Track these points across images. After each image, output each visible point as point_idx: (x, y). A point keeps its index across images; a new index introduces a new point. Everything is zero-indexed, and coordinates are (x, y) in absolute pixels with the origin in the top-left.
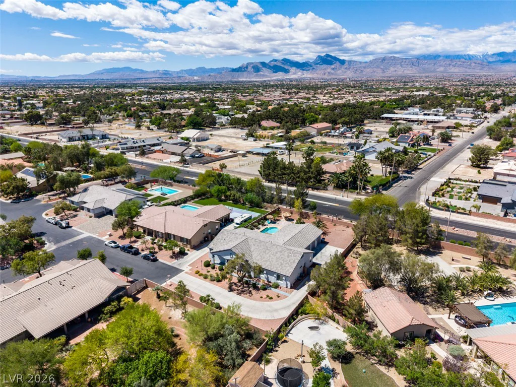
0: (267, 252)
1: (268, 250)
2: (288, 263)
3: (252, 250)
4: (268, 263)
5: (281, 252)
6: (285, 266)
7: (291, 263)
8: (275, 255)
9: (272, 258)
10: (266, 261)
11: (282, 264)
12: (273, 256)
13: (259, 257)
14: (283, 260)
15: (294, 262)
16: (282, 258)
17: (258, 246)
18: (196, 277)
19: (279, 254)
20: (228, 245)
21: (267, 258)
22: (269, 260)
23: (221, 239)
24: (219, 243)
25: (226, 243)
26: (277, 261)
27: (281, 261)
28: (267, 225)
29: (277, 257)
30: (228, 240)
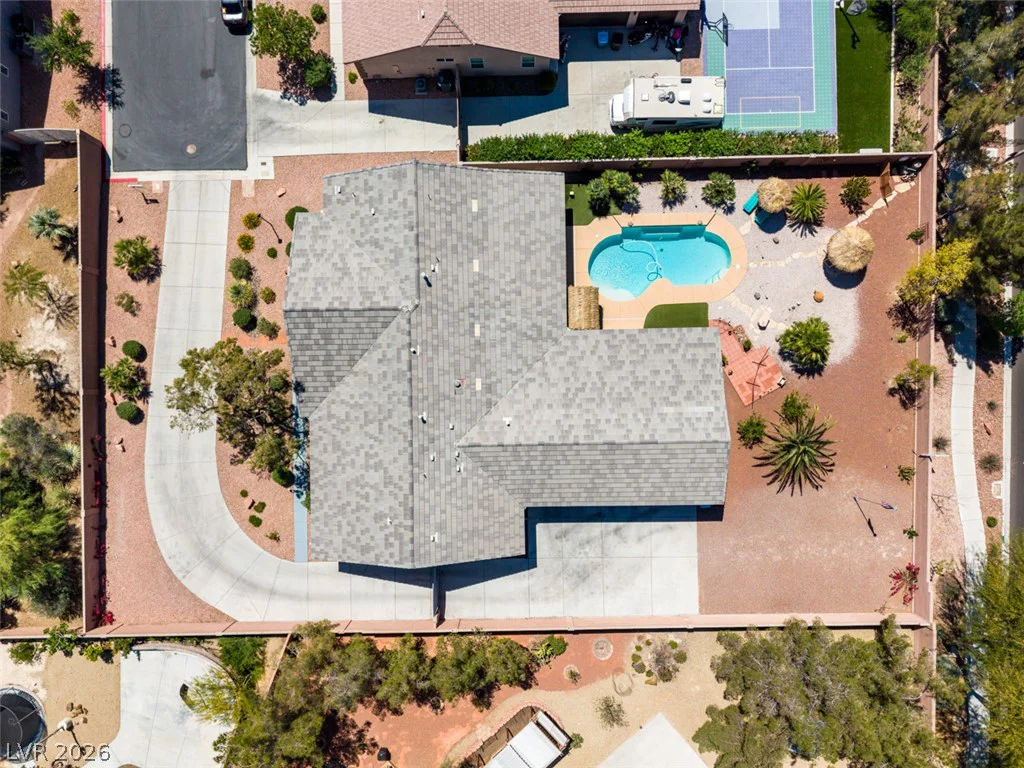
0: (373, 428)
1: (380, 430)
2: (353, 532)
3: (361, 365)
4: (330, 459)
5: (388, 481)
6: (340, 526)
7: (358, 539)
8: (367, 467)
9: (353, 463)
10: (337, 446)
11: (342, 510)
12: (360, 460)
13: (339, 411)
14: (359, 508)
15: (365, 549)
16: (366, 497)
17: (385, 374)
18: (230, 238)
19: (376, 477)
20: (357, 249)
21: (348, 443)
22: (345, 453)
23: (370, 201)
24: (351, 206)
25: (362, 235)
26: (348, 485)
27: (354, 500)
28: (730, 210)
29: (362, 476)
30: (376, 231)
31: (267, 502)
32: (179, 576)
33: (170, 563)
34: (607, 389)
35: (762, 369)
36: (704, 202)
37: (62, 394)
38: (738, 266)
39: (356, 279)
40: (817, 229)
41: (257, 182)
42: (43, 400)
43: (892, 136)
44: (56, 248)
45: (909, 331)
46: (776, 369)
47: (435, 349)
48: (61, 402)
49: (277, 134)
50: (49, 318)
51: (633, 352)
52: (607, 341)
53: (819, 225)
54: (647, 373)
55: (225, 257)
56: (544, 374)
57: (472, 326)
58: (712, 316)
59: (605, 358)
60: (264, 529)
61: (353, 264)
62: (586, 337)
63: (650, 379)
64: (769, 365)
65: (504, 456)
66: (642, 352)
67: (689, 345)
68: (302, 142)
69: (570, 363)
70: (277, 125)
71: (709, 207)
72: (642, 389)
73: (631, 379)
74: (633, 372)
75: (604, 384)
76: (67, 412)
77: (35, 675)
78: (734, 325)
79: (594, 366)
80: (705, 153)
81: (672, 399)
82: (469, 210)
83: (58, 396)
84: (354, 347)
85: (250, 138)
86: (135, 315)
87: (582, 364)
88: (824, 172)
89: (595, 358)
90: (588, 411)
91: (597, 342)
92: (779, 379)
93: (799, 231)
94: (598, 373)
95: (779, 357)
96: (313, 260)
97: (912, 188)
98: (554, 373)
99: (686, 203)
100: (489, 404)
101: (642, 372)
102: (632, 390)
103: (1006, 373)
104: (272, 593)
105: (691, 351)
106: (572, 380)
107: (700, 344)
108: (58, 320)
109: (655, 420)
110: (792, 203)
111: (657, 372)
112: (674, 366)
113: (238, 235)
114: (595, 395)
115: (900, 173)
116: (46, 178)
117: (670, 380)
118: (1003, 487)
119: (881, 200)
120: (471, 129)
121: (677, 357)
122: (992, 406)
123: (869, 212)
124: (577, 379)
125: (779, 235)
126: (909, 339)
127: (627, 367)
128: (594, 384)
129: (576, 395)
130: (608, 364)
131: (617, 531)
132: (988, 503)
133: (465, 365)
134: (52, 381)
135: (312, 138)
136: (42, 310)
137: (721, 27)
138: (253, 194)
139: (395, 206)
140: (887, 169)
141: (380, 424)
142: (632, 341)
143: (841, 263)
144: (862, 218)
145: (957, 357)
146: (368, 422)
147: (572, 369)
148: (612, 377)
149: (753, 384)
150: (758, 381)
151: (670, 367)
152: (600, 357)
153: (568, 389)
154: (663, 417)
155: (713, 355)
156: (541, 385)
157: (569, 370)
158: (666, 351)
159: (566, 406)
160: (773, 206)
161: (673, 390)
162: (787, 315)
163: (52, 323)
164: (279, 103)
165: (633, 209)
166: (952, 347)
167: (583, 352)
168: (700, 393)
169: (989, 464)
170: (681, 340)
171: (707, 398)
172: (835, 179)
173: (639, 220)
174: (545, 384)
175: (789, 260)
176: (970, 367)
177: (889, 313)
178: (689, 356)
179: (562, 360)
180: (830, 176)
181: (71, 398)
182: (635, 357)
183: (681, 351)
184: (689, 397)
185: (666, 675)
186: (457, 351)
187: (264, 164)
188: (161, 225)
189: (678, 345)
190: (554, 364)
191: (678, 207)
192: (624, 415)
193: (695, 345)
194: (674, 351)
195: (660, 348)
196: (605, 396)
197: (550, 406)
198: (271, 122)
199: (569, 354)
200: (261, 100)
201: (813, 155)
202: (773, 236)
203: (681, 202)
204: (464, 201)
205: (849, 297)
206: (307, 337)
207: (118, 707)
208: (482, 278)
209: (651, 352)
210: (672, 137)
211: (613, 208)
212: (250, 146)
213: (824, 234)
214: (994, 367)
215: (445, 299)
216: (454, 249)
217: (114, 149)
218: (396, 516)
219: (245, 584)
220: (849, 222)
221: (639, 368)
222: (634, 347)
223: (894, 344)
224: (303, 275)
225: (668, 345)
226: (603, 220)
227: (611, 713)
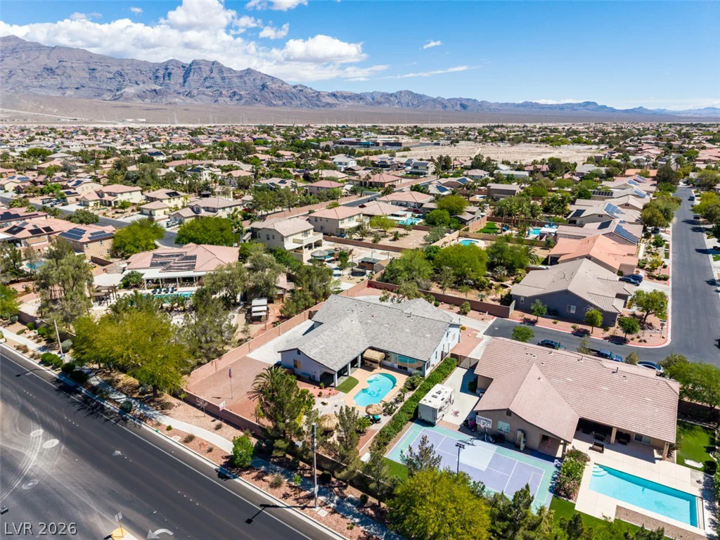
41: (477, 334)
57: (389, 324)
63: (335, 350)
66: (346, 353)
67: (337, 362)
72: (334, 347)
74: (341, 348)
75: (344, 342)
79: (353, 344)
81: (324, 349)
85: (494, 337)
86: (448, 308)
87: (355, 343)
89: (355, 346)
90: (339, 334)
91: (360, 348)
94: (349, 343)
100: (361, 322)
101: (339, 350)
102: (336, 345)
105: (335, 362)
109: (322, 342)
111: (336, 352)
130: (350, 346)
133: (377, 319)
138: (473, 332)
153: (350, 336)
154: (321, 344)
156: (357, 333)
157: (356, 339)
159: (346, 333)
161: (326, 351)
167: (359, 345)
168: (319, 355)
169: (189, 439)
170: (341, 362)
182: (346, 351)
186: (383, 319)
187: (482, 336)
193: (336, 364)
204: (431, 333)
208: (403, 331)
212: (491, 336)
215: (401, 320)
217: (504, 319)
221: (342, 350)
227: (244, 332)
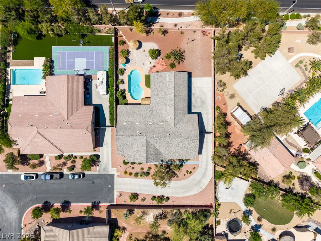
0: (171, 145)
1: (171, 144)
2: (192, 150)
3: (157, 148)
4: (177, 155)
5: (181, 142)
6: (191, 153)
7: (194, 149)
8: (178, 147)
9: (178, 150)
10: (174, 153)
11: (188, 152)
12: (177, 148)
13: (167, 153)
14: (187, 148)
15: (196, 147)
16: (185, 147)
17: (160, 143)
18: (129, 178)
19: (181, 145)
20: (133, 148)
21: (174, 151)
22: (176, 151)
23: (124, 145)
24: (124, 150)
25: (130, 147)
26: (182, 151)
27: (185, 150)
28: (125, 69)
29: (180, 148)
30: (130, 144)
31: (186, 170)
32: (202, 189)
33: (200, 191)
34: (163, 97)
35: (159, 63)
36: (123, 75)
37: (163, 214)
38: (137, 68)
39: (140, 148)
40: (129, 51)
41: (117, 172)
42: (164, 218)
43: (110, 35)
44: (131, 215)
45: (151, 32)
46: (159, 60)
47: (154, 132)
48: (164, 214)
49: (107, 167)
50: (146, 217)
51: (155, 91)
52: (153, 96)
53: (128, 50)
54: (160, 88)
55: (134, 179)
56: (160, 110)
57: (149, 125)
58: (148, 74)
59: (157, 97)
60: (192, 170)
61: (136, 149)
62: (152, 101)
63: (161, 87)
64: (158, 62)
65: (177, 118)
66: (156, 89)
67: (154, 79)
68: (109, 162)
69: (158, 104)
70: (105, 167)
71: (124, 74)
72: (163, 89)
73: (161, 92)
74: (160, 91)
75: (162, 97)
76: (167, 213)
77: (223, 221)
78: (150, 69)
79: (158, 99)
80: (113, 75)
81: (165, 83)
82: (126, 125)
83: (163, 215)
84: (154, 149)
85: (108, 173)
86: (146, 199)
87: (158, 101)
88: (117, 49)
89: (156, 99)
90: (168, 101)
91: (153, 98)
92: (161, 60)
93: (130, 55)
94: (160, 98)
95: (157, 60)
96: (136, 157)
97: (121, 30)
98: (160, 108)
99: (123, 79)
100: (166, 121)
101: (160, 89)
102: (163, 91)
103: (161, 11)
104: (206, 169)
105: (155, 79)
106: (161, 104)
107: (154, 77)
108: (147, 215)
109: (170, 87)
110: (124, 56)
111: (160, 86)
112: (158, 82)
113: (129, 176)
114: (164, 99)
115: (118, 33)
116: (116, 218)
117: (161, 84)
118: (185, 12)
119: (123, 37)
120: (106, 125)
121: (157, 82)
122: (168, 14)
123: (126, 40)
124: (161, 103)
125: (130, 59)
126: (153, 32)
127: (158, 92)
128: (162, 99)
129: (164, 103)
130: (158, 96)
131: (193, 95)
132: (189, 15)
133: (158, 126)
134: (160, 216)
135: (108, 160)
136: (144, 218)
137: (85, 71)
138: (120, 173)
139: (125, 140)
140: (117, 36)
141: (170, 144)
142: (153, 91)
143: (137, 47)
144: (127, 41)
145: (157, 21)
146: (169, 146)
147: (159, 104)
148: (161, 96)
149: (162, 65)
150: (162, 64)
151: (159, 84)
152: (156, 98)
153: (163, 105)
154: (169, 85)
155: (156, 74)
156: (162, 110)
157: (159, 105)
158: (155, 84)
159: (166, 105)
160: (125, 61)
161: (164, 83)
162: (148, 57)
163: (147, 216)
164: (100, 167)
165: (125, 90)
166: (155, 22)
167: (155, 101)
168: (164, 77)
169: (180, 15)
170: (153, 81)
171: (165, 76)
172: (119, 47)
173: (127, 89)
174: (162, 109)
175: (136, 57)
176: (159, 18)
177: (148, 36)
178: (156, 79)
179: (157, 106)
180: (118, 48)
181: (164, 212)
182: (157, 91)
183: (155, 81)
184: (165, 80)
185: (225, 85)
186: (155, 128)
187: (113, 170)
188: (126, 193)
189: (154, 82)
190: (158, 108)
191: (124, 81)
192: (169, 93)
193: (154, 78)
194: (155, 82)
195: (155, 85)
196: (164, 97)
197: (167, 109)
198: (104, 168)
199: (155, 104)
200: (99, 171)
201: (114, 52)
202: (131, 60)
203: (123, 80)
204: (124, 126)
205: (144, 44)
206: (152, 158)
207: (230, 203)
208: (140, 122)
209: (156, 87)
210: (110, 82)
211: (124, 95)
212: (109, 173)
213: (130, 49)
214: (159, 13)
215: (144, 130)
216: (134, 128)
217: (109, 203)
218: (189, 140)
219: (204, 175)
220: (128, 44)
221: (159, 90)
222: (154, 91)
223: (154, 35)
224: (139, 159)
225: (154, 84)
226: (127, 97)
227: (232, 96)
